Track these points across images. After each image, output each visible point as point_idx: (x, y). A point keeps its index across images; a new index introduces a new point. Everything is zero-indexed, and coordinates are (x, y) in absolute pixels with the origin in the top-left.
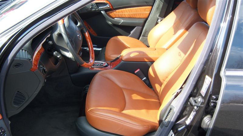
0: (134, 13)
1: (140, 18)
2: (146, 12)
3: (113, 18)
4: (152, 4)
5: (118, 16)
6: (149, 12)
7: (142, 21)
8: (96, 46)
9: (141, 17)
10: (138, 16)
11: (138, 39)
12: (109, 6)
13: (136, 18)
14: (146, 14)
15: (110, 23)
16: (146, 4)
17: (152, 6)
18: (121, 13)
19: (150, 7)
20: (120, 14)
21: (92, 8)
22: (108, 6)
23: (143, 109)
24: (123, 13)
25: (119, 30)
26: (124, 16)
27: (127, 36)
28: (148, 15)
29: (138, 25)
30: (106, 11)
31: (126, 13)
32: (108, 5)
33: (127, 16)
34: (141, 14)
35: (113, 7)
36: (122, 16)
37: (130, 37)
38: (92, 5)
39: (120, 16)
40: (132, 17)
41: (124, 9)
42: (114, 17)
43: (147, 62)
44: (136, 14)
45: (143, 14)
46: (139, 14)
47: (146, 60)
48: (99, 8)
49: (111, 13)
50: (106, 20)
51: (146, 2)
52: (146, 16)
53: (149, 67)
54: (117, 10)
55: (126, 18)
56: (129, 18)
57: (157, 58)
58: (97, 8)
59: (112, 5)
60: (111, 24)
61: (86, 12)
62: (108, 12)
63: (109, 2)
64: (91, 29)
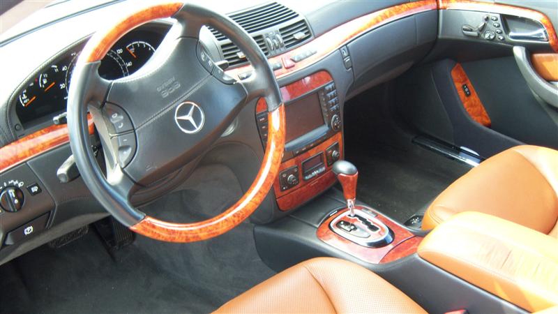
12: (543, 35)
30: (532, 49)
38: (488, 20)
48: (512, 34)
59: (555, 34)
61: (461, 37)
62: (537, 56)
63: (550, 22)
64: (475, 98)
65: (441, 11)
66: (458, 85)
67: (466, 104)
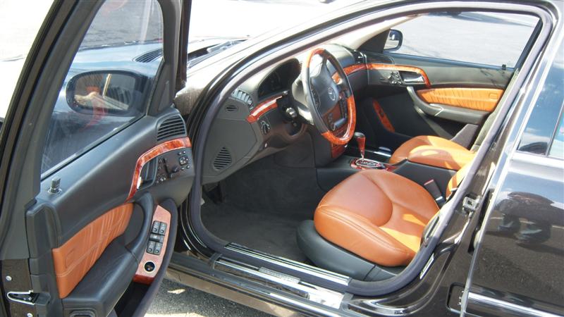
0: (469, 99)
1: (478, 110)
2: (491, 100)
3: (429, 103)
4: (504, 86)
5: (437, 101)
6: (496, 101)
7: (479, 115)
8: (389, 150)
9: (479, 108)
10: (474, 106)
11: (469, 148)
12: (422, 80)
13: (470, 108)
14: (490, 103)
15: (420, 111)
16: (492, 84)
17: (504, 89)
18: (444, 96)
19: (499, 91)
20: (441, 96)
21: (391, 79)
22: (420, 79)
23: (414, 235)
24: (447, 97)
25: (435, 127)
26: (448, 102)
27: (449, 139)
28: (493, 106)
29: (471, 121)
30: (417, 87)
31: (453, 97)
32: (421, 77)
33: (453, 103)
34: (480, 102)
35: (429, 83)
36: (446, 103)
37: (453, 141)
38: (392, 74)
39: (441, 101)
40: (462, 105)
41: (451, 89)
42: (429, 101)
43: (450, 171)
44: (471, 101)
45: (484, 103)
46: (476, 102)
47: (448, 166)
48: (405, 80)
49: (425, 93)
50: (414, 105)
51: (493, 81)
52: (490, 107)
53: (450, 178)
54: (437, 90)
55: (453, 106)
56: (457, 106)
57: (464, 165)
58: (400, 80)
59: (428, 79)
60: (422, 114)
61: (380, 84)
62: (419, 91)
63: (425, 73)
64: (385, 117)
65: (368, 71)
66: (377, 111)
67: (382, 121)
